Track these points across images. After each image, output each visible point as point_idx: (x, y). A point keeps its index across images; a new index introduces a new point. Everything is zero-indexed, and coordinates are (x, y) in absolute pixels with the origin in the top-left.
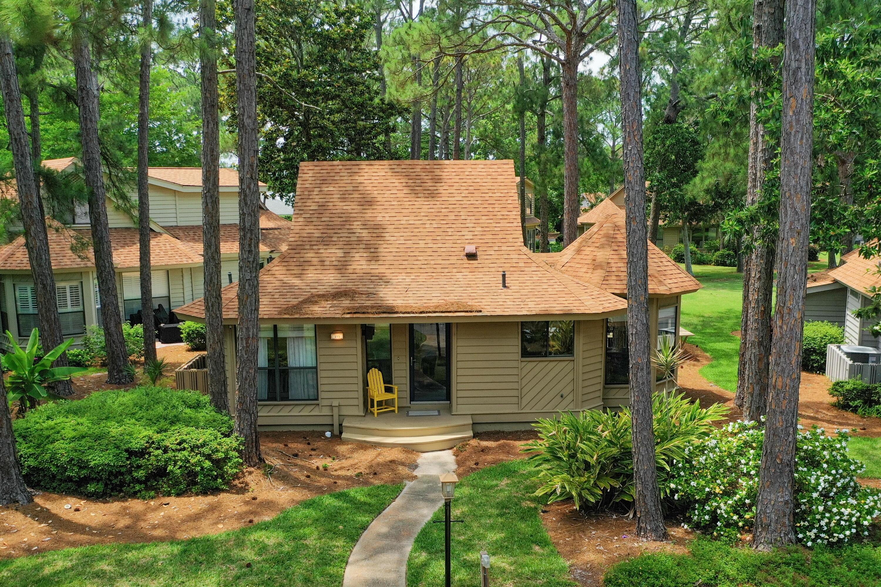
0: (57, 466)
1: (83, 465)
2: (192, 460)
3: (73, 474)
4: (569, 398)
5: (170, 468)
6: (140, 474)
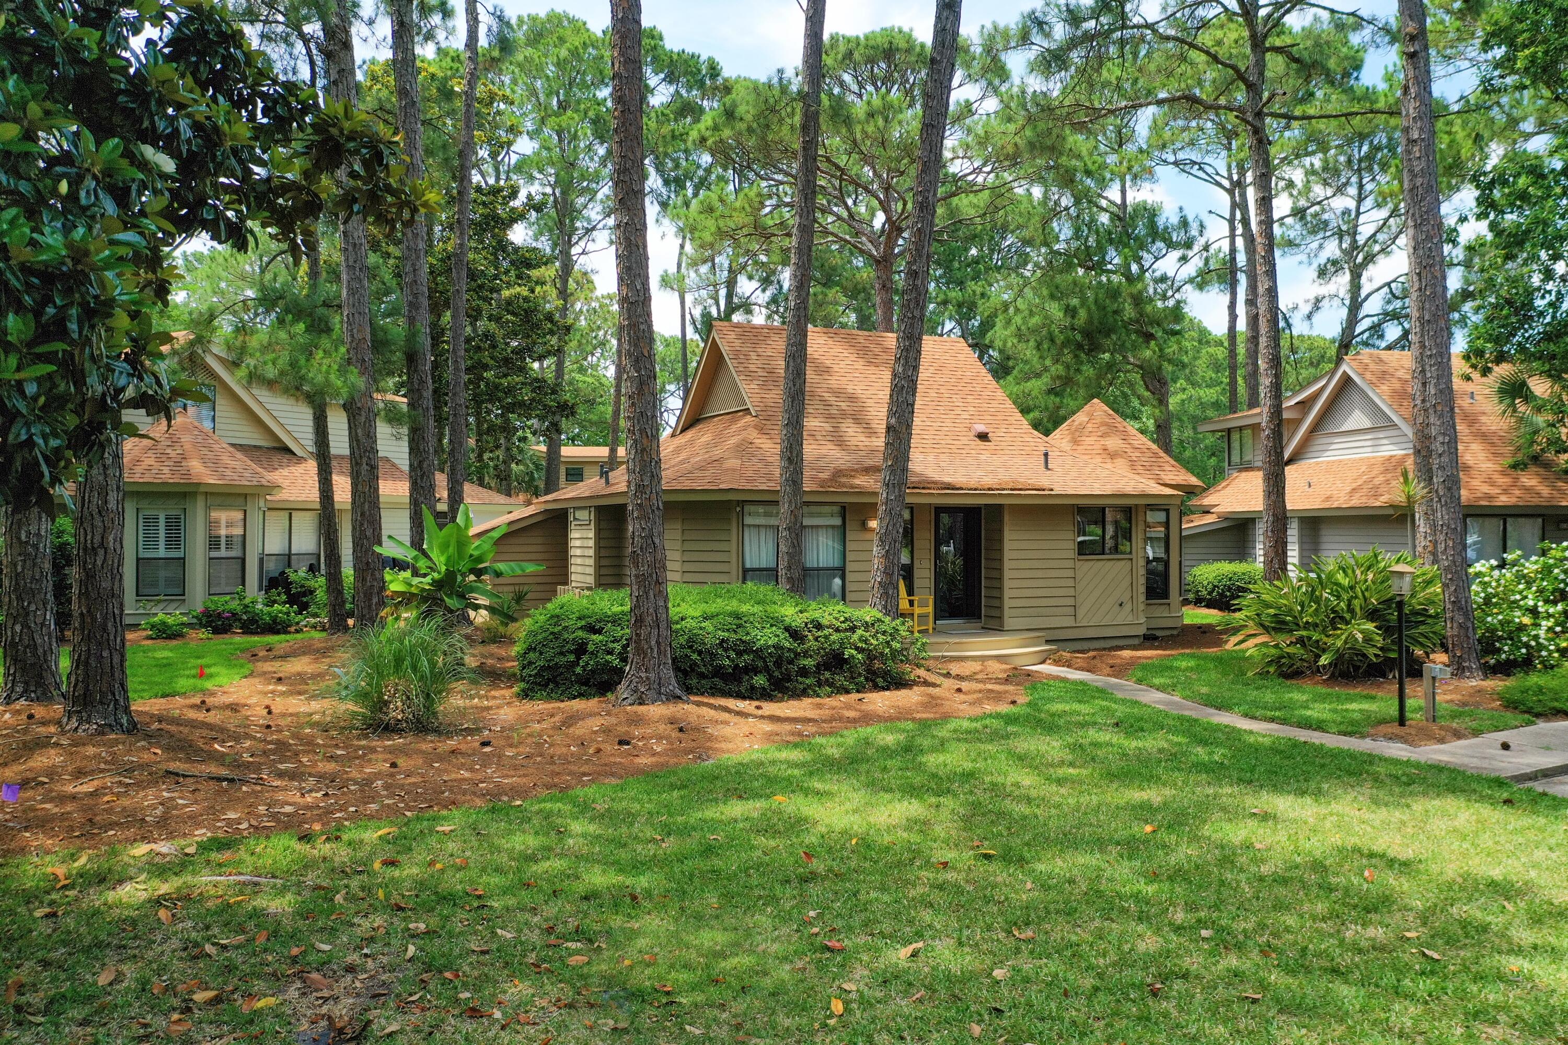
0: (700, 653)
2: (874, 642)
3: (727, 662)
4: (1128, 607)
5: (849, 652)
6: (808, 662)
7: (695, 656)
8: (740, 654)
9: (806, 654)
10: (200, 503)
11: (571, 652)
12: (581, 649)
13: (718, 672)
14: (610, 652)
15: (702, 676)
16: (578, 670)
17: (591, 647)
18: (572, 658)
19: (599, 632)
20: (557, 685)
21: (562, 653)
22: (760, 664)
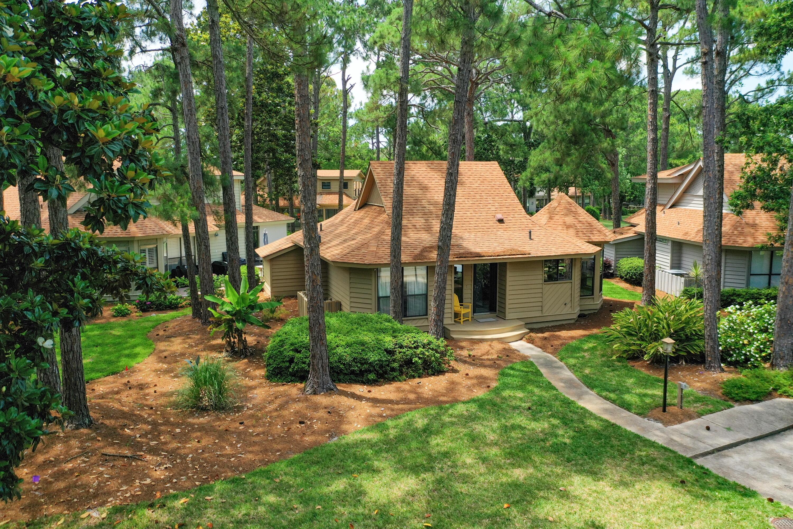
0: (344, 364)
1: (364, 362)
2: (427, 353)
3: (356, 368)
4: (569, 305)
5: (415, 359)
6: (396, 365)
7: (342, 366)
8: (362, 364)
9: (394, 361)
10: (136, 245)
11: (287, 361)
12: (291, 361)
13: (353, 372)
14: (304, 363)
15: (346, 374)
16: (290, 370)
17: (296, 360)
18: (287, 364)
19: (300, 352)
20: (282, 375)
21: (283, 362)
22: (372, 369)
